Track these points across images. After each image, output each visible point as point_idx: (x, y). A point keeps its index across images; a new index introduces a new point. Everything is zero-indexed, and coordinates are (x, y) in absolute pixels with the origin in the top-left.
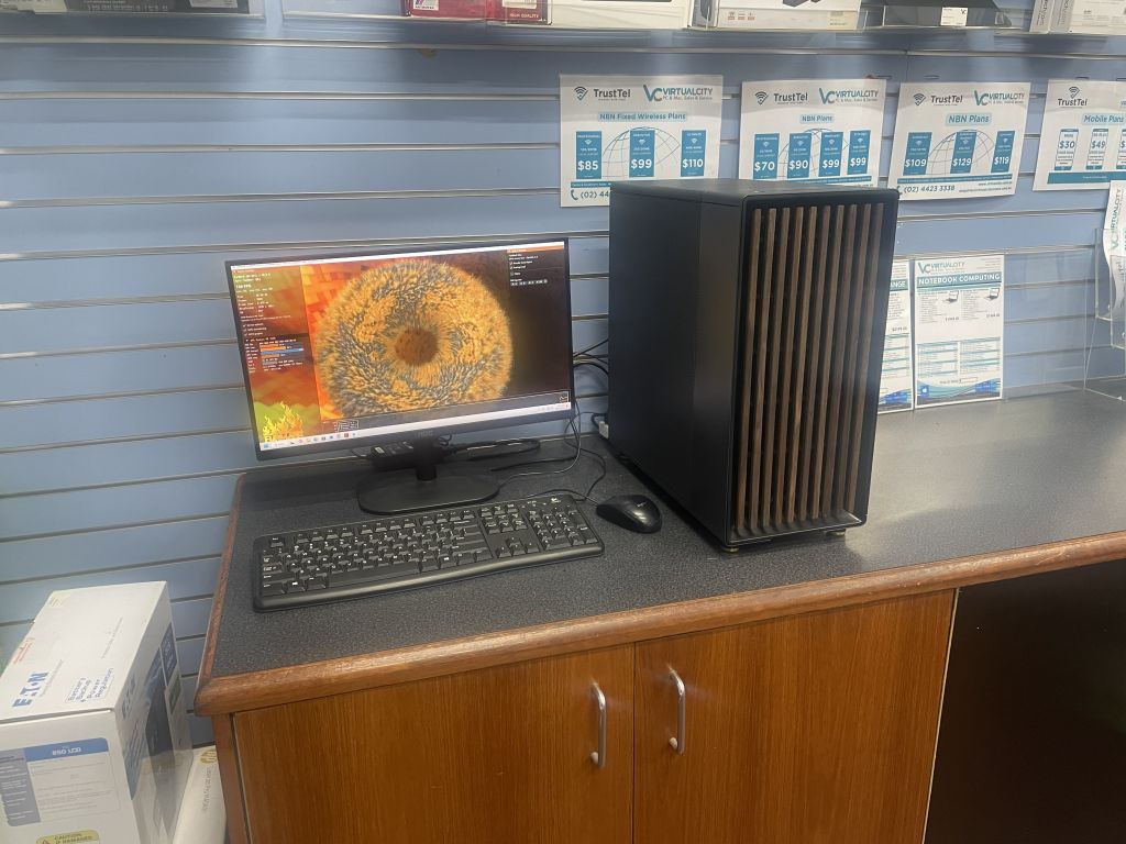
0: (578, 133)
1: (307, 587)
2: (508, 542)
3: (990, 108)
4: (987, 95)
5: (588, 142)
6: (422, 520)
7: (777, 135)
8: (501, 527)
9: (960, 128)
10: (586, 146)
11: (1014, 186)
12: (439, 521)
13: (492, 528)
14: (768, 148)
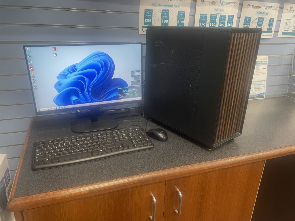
0: (145, 10)
1: (51, 161)
2: (122, 144)
3: (269, 11)
4: (268, 6)
5: (148, 13)
6: (93, 136)
7: (207, 15)
8: (120, 139)
9: (260, 16)
10: (148, 14)
11: (272, 35)
12: (98, 136)
13: (117, 139)
14: (204, 18)
